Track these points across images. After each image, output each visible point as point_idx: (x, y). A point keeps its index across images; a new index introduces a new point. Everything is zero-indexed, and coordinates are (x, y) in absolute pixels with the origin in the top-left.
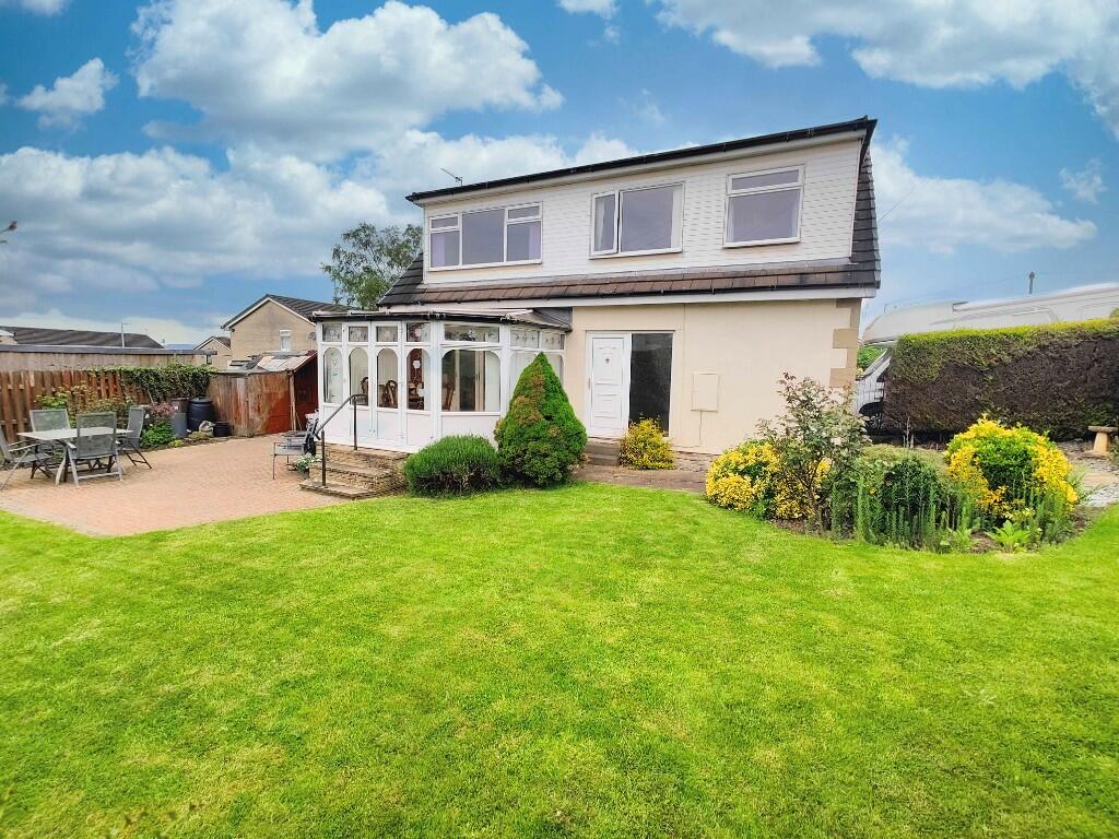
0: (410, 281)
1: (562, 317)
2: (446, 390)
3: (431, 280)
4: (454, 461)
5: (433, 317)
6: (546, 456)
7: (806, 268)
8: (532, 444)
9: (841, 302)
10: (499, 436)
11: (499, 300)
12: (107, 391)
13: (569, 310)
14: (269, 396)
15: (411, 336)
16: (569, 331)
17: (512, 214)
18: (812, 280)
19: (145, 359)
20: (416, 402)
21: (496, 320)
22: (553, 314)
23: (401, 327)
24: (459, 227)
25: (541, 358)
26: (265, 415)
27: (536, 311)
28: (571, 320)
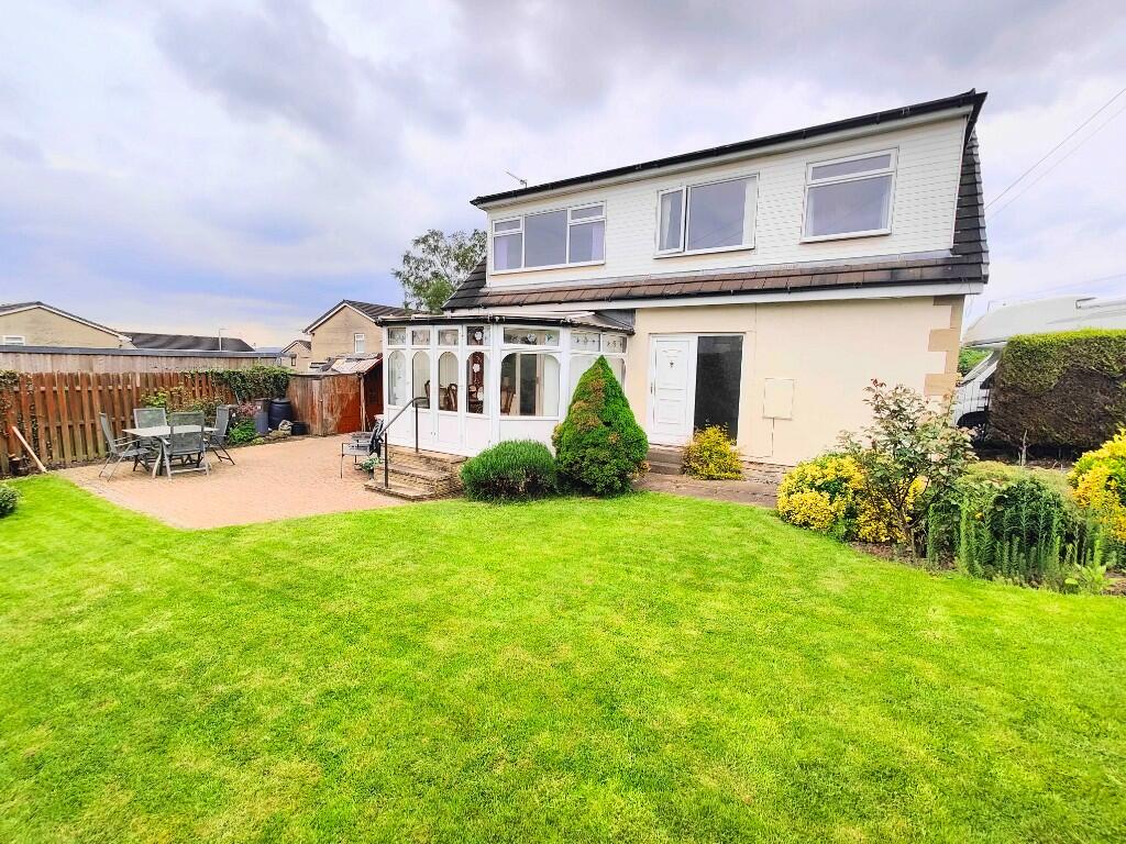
0: (473, 285)
1: (623, 320)
2: (505, 394)
3: (494, 284)
4: (511, 466)
5: (492, 321)
6: (605, 463)
7: (898, 262)
8: (590, 451)
9: (939, 300)
10: (557, 442)
11: (560, 302)
12: (201, 391)
13: (632, 312)
14: (342, 397)
15: (471, 340)
16: (631, 333)
17: (576, 214)
18: (905, 275)
19: (233, 362)
20: (475, 406)
21: (557, 323)
22: (615, 317)
23: (462, 330)
24: (521, 229)
25: (602, 362)
26: (338, 415)
27: (598, 313)
28: (634, 322)
